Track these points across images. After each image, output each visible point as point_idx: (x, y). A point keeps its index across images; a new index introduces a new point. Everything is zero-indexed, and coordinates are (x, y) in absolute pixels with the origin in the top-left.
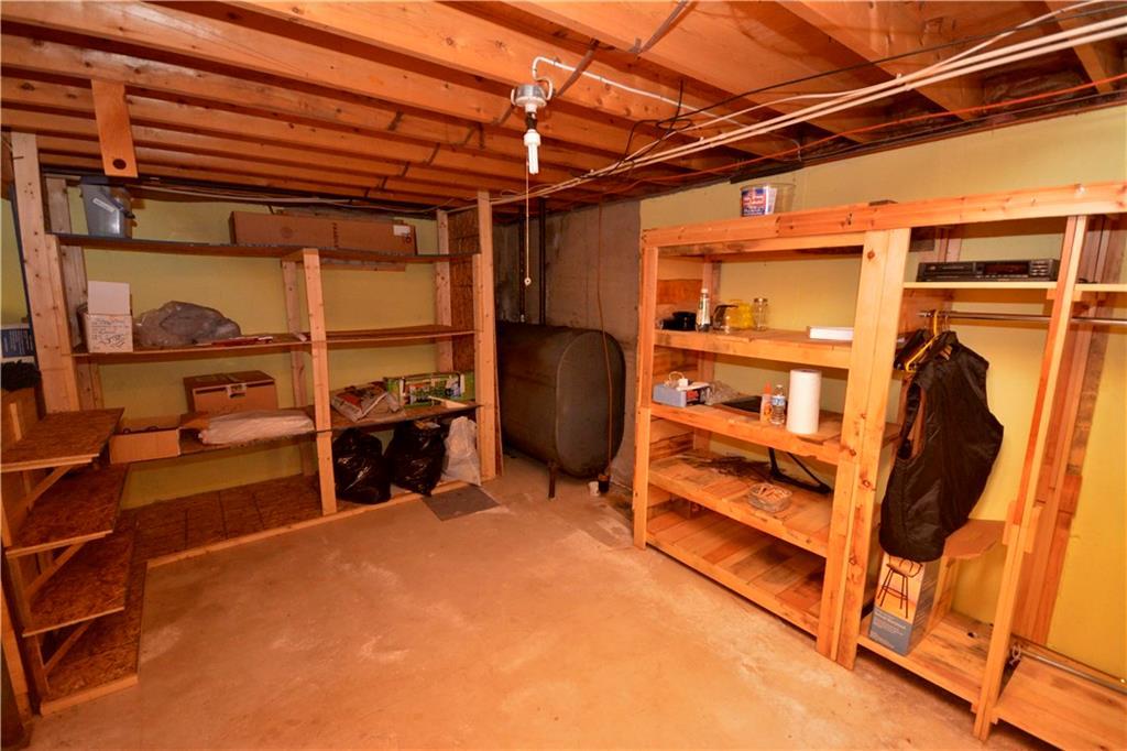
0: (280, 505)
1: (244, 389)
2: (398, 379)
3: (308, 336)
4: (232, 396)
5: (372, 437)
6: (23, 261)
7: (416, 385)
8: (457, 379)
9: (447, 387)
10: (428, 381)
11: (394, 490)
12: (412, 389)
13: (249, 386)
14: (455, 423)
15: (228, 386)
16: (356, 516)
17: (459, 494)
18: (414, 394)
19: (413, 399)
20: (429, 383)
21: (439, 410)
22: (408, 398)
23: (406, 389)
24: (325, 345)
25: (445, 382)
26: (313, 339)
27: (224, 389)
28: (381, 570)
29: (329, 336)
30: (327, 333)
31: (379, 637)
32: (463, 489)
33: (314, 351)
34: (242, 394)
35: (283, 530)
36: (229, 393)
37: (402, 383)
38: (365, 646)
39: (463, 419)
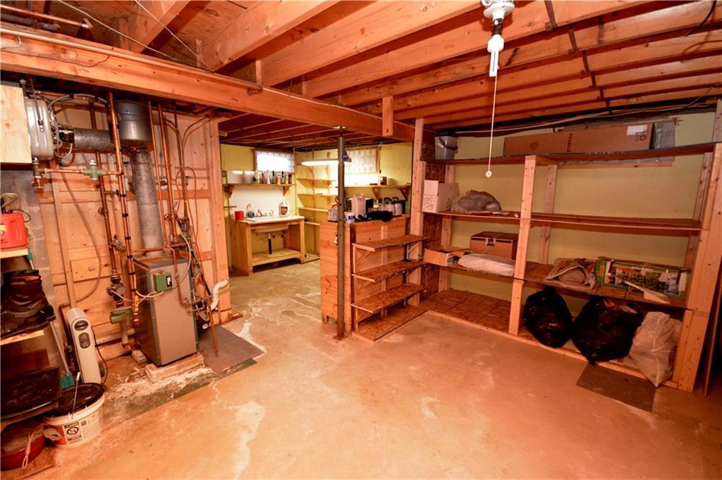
0: (501, 316)
1: (495, 242)
2: (608, 260)
3: (519, 214)
4: (488, 245)
5: (561, 297)
6: (412, 172)
7: (622, 269)
8: (675, 275)
9: (661, 279)
10: (638, 268)
11: (570, 344)
12: (619, 272)
13: (497, 241)
14: (650, 315)
15: (487, 239)
16: (527, 344)
17: (626, 380)
18: (619, 276)
19: (618, 281)
20: (639, 271)
21: (636, 298)
22: (613, 280)
23: (612, 270)
24: (529, 221)
25: (659, 275)
26: (522, 216)
27: (484, 240)
28: (491, 378)
29: (533, 216)
30: (532, 213)
31: (438, 401)
32: (639, 380)
33: (521, 225)
34: (492, 245)
35: (485, 329)
36: (487, 243)
37: (609, 264)
38: (428, 398)
39: (662, 316)
